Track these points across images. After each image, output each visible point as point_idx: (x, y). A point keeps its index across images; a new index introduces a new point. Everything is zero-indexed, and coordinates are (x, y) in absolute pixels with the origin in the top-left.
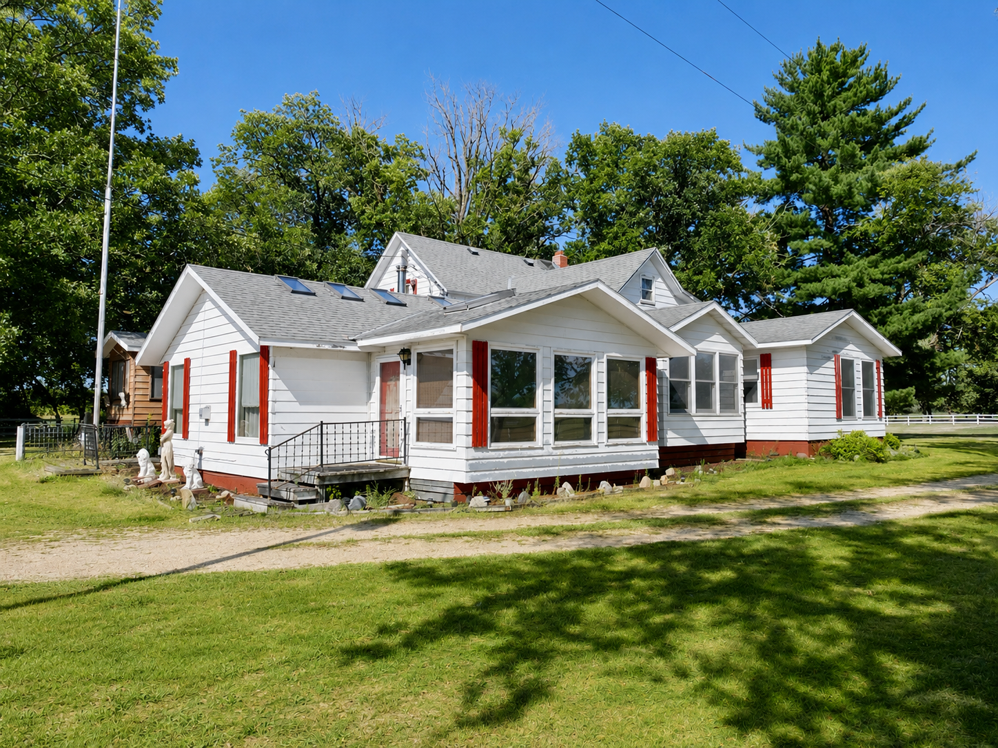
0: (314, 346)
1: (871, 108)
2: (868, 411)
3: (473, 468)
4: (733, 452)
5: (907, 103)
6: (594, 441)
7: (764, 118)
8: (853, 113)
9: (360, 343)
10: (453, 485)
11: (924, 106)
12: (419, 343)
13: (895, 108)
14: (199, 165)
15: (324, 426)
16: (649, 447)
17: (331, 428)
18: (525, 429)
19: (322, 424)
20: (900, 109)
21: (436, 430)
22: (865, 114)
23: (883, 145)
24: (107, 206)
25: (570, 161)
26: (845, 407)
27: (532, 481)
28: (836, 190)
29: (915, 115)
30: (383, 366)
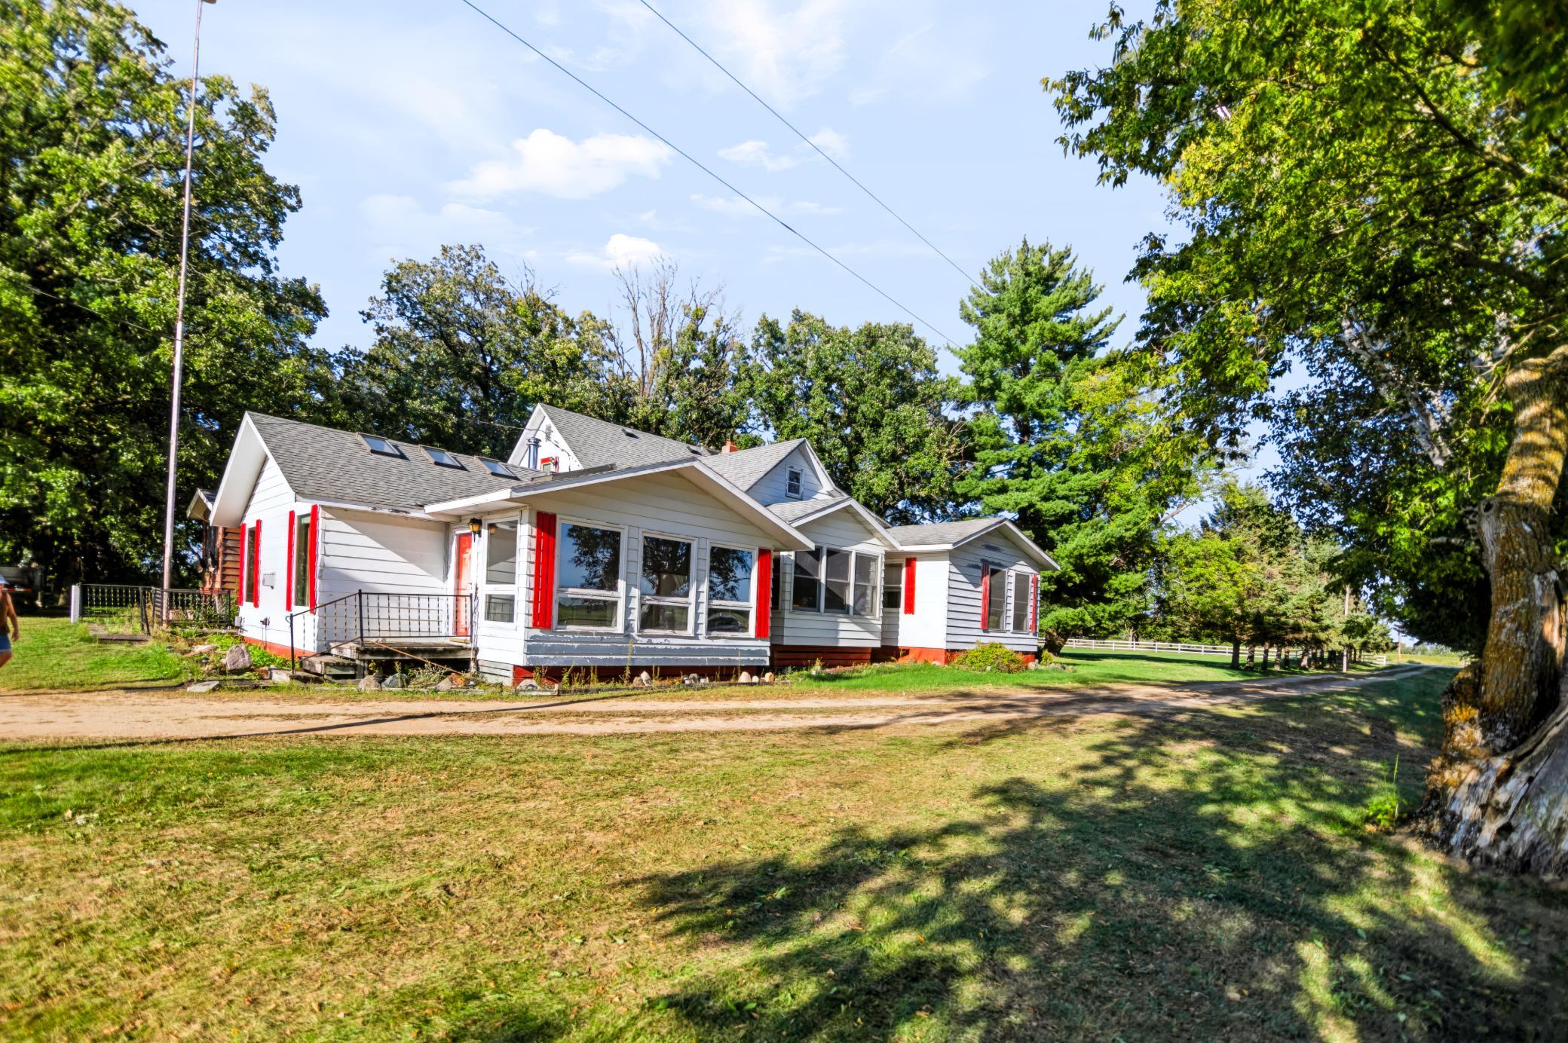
0: (369, 509)
1: (1073, 314)
2: (1018, 625)
3: (530, 650)
4: (869, 656)
5: (1109, 311)
6: (690, 631)
7: (968, 318)
8: (1056, 320)
9: (429, 509)
10: (511, 668)
11: (1124, 316)
12: (489, 513)
13: (1096, 317)
14: (326, 315)
15: (364, 597)
16: (759, 643)
17: (373, 599)
18: (601, 613)
19: (360, 593)
20: (1101, 318)
21: (501, 609)
22: (1068, 321)
23: (1082, 356)
24: (178, 345)
25: (757, 346)
26: (991, 619)
27: (587, 668)
28: (1029, 399)
29: (1116, 325)
30: (460, 536)
